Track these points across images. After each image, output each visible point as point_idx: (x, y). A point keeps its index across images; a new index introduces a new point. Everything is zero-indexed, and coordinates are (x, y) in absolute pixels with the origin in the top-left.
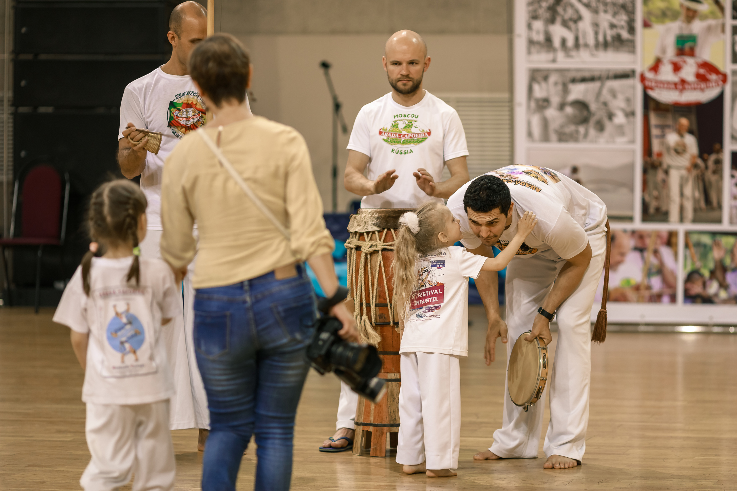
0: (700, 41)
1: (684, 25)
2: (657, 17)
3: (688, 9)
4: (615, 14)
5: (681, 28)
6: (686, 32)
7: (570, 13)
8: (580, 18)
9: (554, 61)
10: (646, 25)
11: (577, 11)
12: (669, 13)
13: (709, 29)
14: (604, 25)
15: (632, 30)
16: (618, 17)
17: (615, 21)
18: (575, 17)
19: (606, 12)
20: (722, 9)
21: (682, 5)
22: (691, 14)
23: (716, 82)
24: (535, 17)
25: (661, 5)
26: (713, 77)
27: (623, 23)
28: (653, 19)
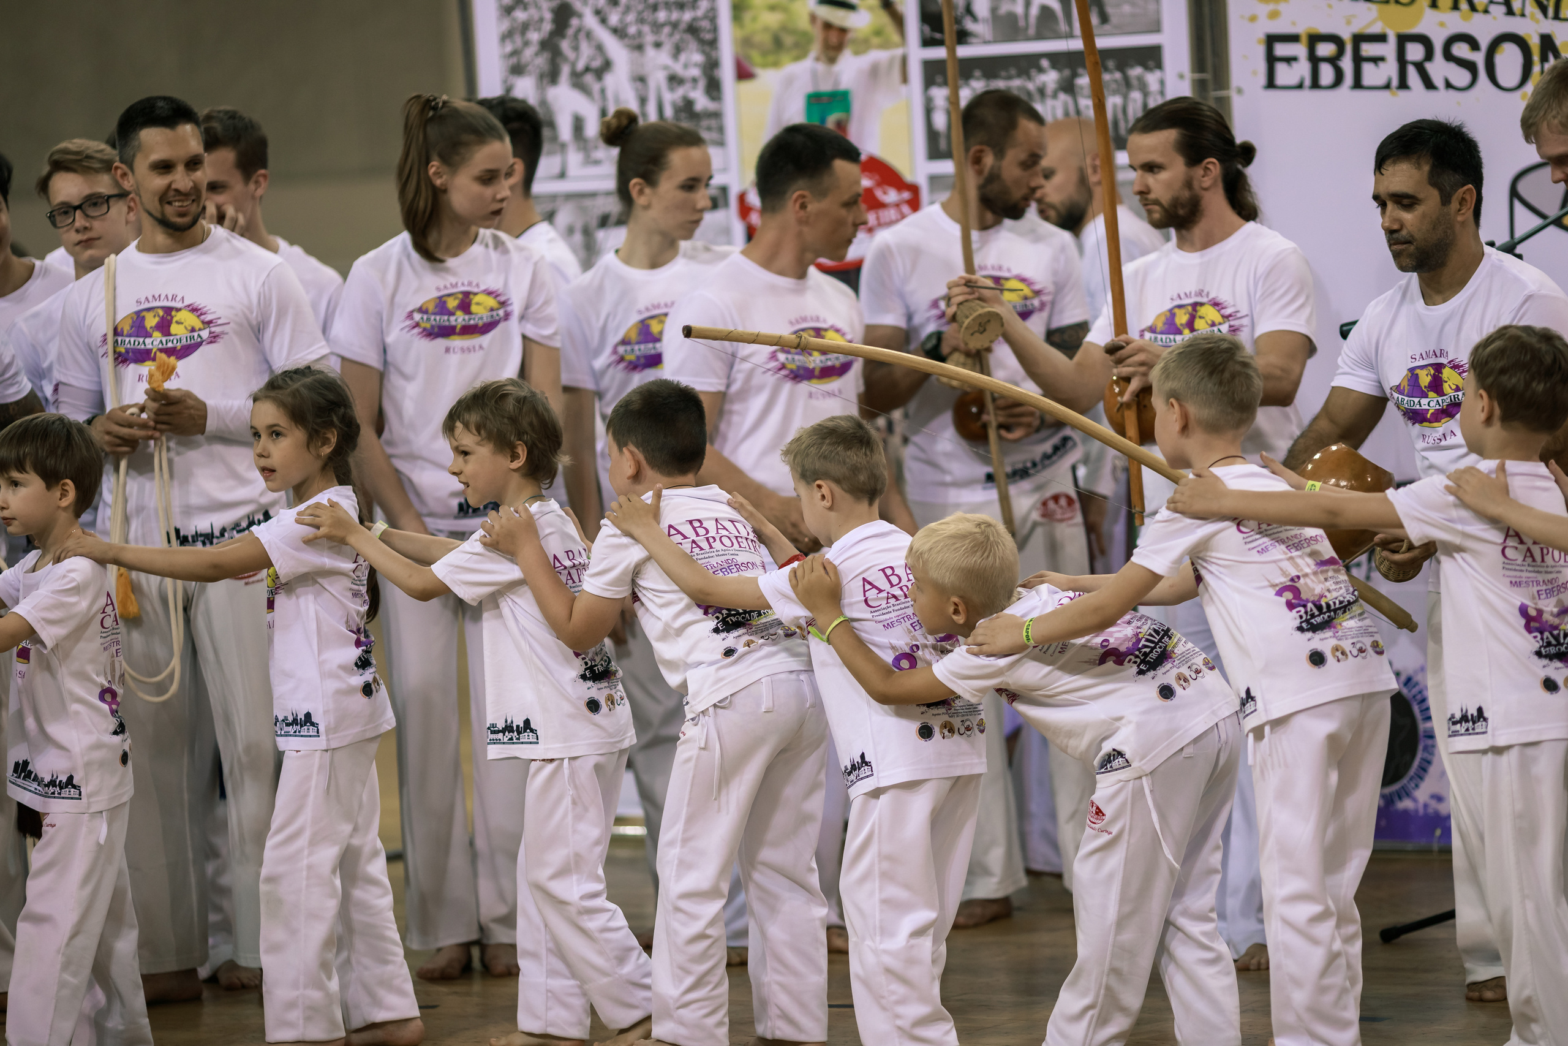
0: (856, 106)
1: (821, 67)
2: (765, 53)
3: (828, 26)
4: (677, 51)
5: (814, 75)
6: (826, 87)
7: (585, 55)
8: (607, 65)
9: (562, 175)
10: (743, 73)
11: (600, 48)
12: (788, 40)
13: (874, 72)
14: (657, 79)
15: (713, 88)
16: (683, 57)
17: (678, 68)
18: (597, 63)
19: (658, 45)
20: (898, 20)
21: (813, 18)
22: (834, 38)
23: (897, 205)
24: (517, 70)
25: (772, 20)
26: (891, 196)
27: (695, 72)
28: (756, 56)
